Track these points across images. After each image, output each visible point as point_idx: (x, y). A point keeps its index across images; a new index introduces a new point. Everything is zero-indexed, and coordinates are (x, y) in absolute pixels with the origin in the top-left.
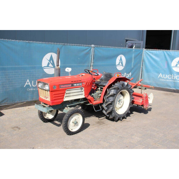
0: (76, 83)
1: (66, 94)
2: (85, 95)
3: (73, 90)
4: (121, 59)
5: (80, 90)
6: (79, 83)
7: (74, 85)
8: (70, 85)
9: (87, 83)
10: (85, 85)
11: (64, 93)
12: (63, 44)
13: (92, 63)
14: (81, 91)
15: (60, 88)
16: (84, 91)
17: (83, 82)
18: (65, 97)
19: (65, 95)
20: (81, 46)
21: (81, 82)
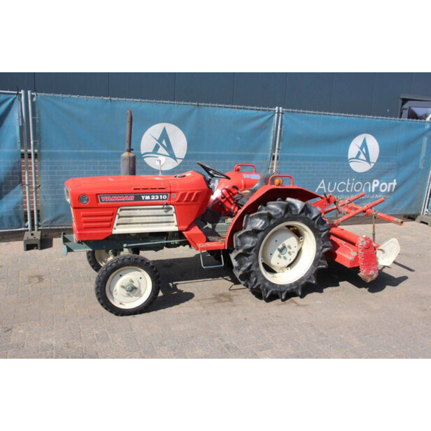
0: (150, 194)
1: (119, 217)
2: (178, 226)
3: (140, 209)
4: (364, 144)
5: (162, 212)
6: (159, 194)
7: (143, 197)
8: (132, 198)
9: (183, 195)
10: (178, 201)
11: (114, 215)
12: (196, 104)
13: (276, 150)
14: (165, 213)
15: (101, 203)
16: (175, 215)
17: (171, 193)
18: (118, 224)
19: (117, 221)
20: (244, 108)
21: (163, 190)
